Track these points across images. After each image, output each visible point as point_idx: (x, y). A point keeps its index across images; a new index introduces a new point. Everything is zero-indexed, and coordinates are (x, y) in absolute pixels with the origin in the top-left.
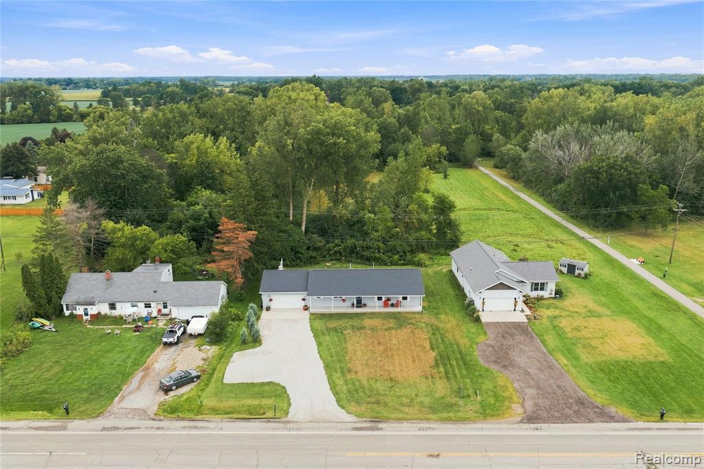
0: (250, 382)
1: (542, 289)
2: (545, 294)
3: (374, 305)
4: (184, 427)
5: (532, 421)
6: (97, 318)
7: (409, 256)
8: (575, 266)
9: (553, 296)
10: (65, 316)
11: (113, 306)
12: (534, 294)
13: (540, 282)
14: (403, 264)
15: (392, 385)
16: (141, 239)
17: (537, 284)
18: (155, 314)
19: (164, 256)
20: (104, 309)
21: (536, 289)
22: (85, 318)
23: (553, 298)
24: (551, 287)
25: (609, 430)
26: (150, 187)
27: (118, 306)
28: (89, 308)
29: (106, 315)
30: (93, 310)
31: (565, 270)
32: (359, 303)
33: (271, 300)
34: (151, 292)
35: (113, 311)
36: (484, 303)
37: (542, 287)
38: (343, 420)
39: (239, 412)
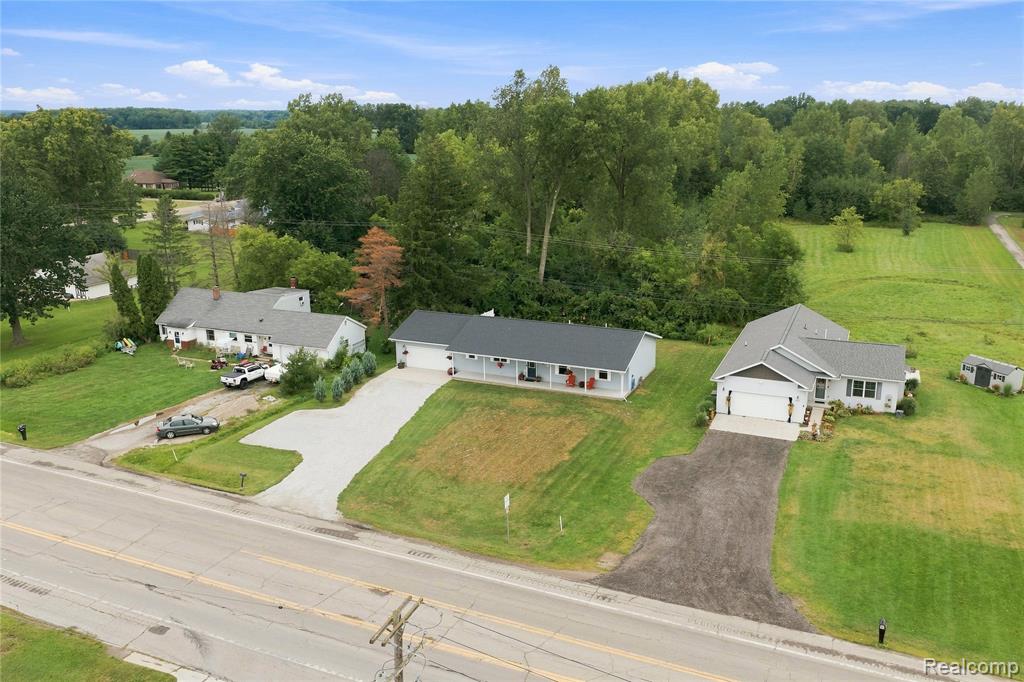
0: (268, 446)
1: (870, 394)
2: (876, 404)
3: (553, 380)
4: (118, 480)
5: (610, 585)
6: (191, 347)
7: (691, 326)
8: (989, 371)
9: (893, 409)
10: (160, 341)
11: (211, 335)
12: (853, 402)
13: (865, 379)
14: (680, 338)
15: (445, 485)
16: (277, 251)
17: (859, 384)
18: (256, 352)
19: (302, 280)
20: (202, 337)
21: (858, 393)
22: (176, 344)
23: (890, 414)
24: (891, 394)
25: (743, 633)
26: (337, 191)
27: (217, 334)
28: (180, 331)
29: (201, 345)
30: (186, 336)
31: (971, 377)
32: (532, 375)
33: (406, 353)
34: (256, 320)
35: (211, 342)
36: (729, 400)
37: (871, 390)
38: (319, 516)
39: (214, 480)
